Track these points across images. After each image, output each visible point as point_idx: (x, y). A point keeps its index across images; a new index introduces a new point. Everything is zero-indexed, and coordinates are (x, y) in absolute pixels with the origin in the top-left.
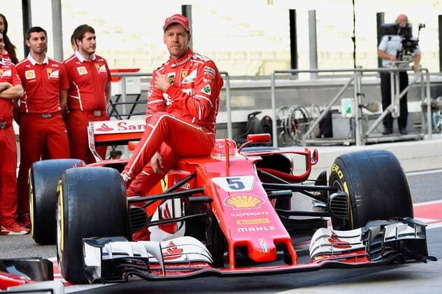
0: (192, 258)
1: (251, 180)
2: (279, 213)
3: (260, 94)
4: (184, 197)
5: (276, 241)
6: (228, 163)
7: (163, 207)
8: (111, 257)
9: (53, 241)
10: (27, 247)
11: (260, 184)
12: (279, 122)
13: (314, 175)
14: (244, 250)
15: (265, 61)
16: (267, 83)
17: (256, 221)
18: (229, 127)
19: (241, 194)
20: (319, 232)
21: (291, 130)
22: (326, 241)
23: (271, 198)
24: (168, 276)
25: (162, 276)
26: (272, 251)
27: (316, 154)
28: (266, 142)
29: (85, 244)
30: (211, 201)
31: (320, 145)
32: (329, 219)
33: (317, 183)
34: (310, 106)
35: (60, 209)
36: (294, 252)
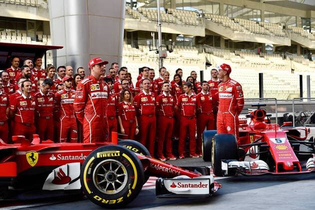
0: (261, 168)
1: (284, 139)
2: (295, 152)
3: (288, 106)
4: (259, 145)
5: (293, 163)
6: (276, 133)
7: (251, 149)
8: (231, 167)
9: (210, 160)
10: (201, 162)
11: (288, 141)
12: (295, 117)
13: (308, 138)
14: (281, 166)
15: (290, 94)
16: (291, 102)
17: (286, 155)
18: (277, 119)
19: (281, 145)
20: (310, 159)
21: (300, 121)
22: (312, 163)
23: (292, 146)
24: (253, 174)
25: (249, 175)
26: (292, 166)
27: (309, 130)
28: (291, 125)
29: (222, 163)
30: (269, 147)
31: (311, 126)
32: (314, 154)
33: (310, 141)
34: (307, 111)
35: (213, 148)
36: (300, 167)
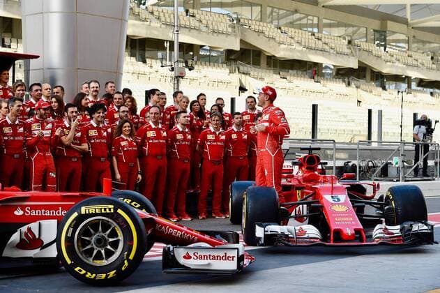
0: (311, 236)
1: (343, 197)
2: (357, 215)
3: (350, 151)
4: (308, 204)
5: (355, 230)
6: (333, 188)
7: (297, 208)
8: (269, 233)
9: (240, 223)
10: (228, 225)
11: (349, 199)
12: (360, 167)
13: (377, 196)
14: (338, 233)
15: (355, 135)
16: (355, 147)
17: (345, 219)
18: (334, 168)
19: (339, 204)
20: (378, 226)
21: (366, 172)
22: (381, 231)
23: (354, 207)
24: (299, 244)
25: (294, 244)
26: (353, 235)
27: (378, 185)
28: (354, 178)
29: (257, 227)
30: (322, 207)
31: (381, 181)
32: (383, 219)
33: (378, 200)
34: (376, 159)
35: (245, 206)
36: (364, 236)
